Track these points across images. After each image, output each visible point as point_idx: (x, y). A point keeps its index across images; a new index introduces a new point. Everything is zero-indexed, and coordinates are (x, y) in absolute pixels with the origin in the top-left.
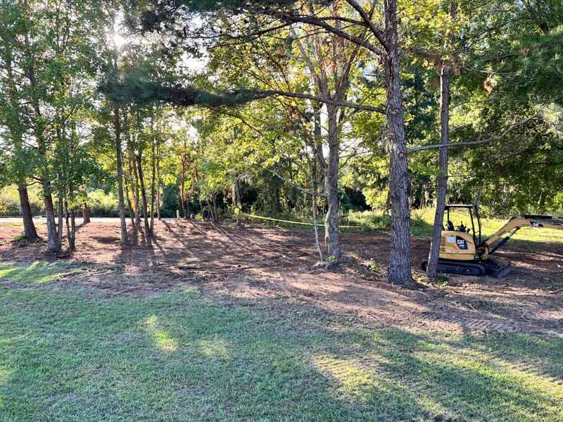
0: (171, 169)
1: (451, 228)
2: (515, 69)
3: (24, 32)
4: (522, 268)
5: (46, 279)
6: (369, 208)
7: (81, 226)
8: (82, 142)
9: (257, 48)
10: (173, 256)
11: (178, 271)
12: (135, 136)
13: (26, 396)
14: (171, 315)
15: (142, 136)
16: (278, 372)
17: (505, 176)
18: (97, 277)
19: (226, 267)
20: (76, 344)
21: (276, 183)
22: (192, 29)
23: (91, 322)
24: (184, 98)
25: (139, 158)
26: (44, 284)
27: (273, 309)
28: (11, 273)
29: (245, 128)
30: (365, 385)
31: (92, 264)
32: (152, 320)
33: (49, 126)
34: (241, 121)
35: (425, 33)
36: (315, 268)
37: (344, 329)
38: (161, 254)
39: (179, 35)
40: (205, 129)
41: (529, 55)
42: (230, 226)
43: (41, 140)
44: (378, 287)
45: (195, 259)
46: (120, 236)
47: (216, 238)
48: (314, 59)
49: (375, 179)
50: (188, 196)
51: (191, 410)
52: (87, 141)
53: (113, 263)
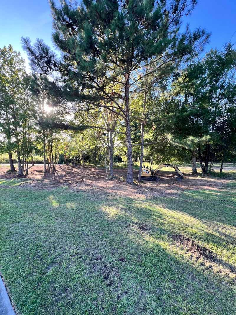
0: (62, 149)
2: (160, 124)
3: (12, 104)
5: (16, 184)
6: (123, 161)
7: (31, 167)
8: (32, 140)
9: (89, 114)
10: (61, 177)
11: (62, 181)
12: (50, 139)
13: (2, 225)
14: (58, 195)
15: (52, 138)
16: (91, 212)
17: (159, 153)
18: (34, 183)
19: (78, 180)
20: (24, 206)
21: (95, 154)
22: (68, 107)
24: (65, 127)
25: (51, 145)
26: (15, 186)
28: (4, 182)
29: (85, 137)
30: (117, 214)
31: (33, 179)
32: (51, 197)
33: (20, 134)
34: (83, 135)
36: (106, 180)
37: (112, 198)
40: (72, 137)
43: (17, 139)
45: (68, 177)
46: (44, 170)
47: (76, 171)
48: (106, 118)
49: (124, 153)
50: (67, 158)
52: (34, 140)
53: (41, 179)
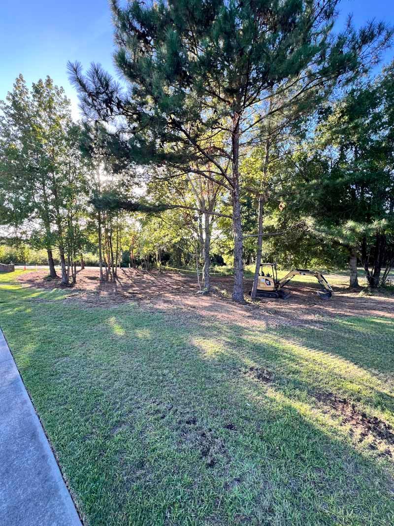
0: (127, 243)
1: (263, 275)
2: (293, 200)
3: (52, 172)
4: (296, 295)
5: (59, 298)
6: (225, 264)
7: (79, 271)
8: (81, 228)
9: (171, 184)
10: (126, 287)
11: (128, 294)
12: (108, 226)
14: (122, 317)
15: (112, 226)
16: (175, 346)
17: (289, 250)
18: (86, 297)
19: (153, 293)
20: (72, 331)
21: (179, 251)
22: (138, 174)
23: (81, 320)
24: (133, 208)
25: (110, 237)
26: (58, 300)
27: (174, 314)
28: (41, 294)
29: (164, 223)
30: (218, 352)
31: (84, 290)
32: (112, 319)
33: (64, 220)
34: (161, 220)
35: (252, 181)
36: (197, 294)
37: (210, 325)
38: (120, 286)
39: (131, 176)
40: (144, 223)
41: (300, 193)
42: (155, 272)
43: (60, 227)
44: (227, 303)
45: (137, 289)
46: (99, 276)
47: (149, 278)
48: (199, 191)
49: (228, 251)
50: (135, 257)
51: (129, 366)
52: (84, 228)
53: (95, 290)
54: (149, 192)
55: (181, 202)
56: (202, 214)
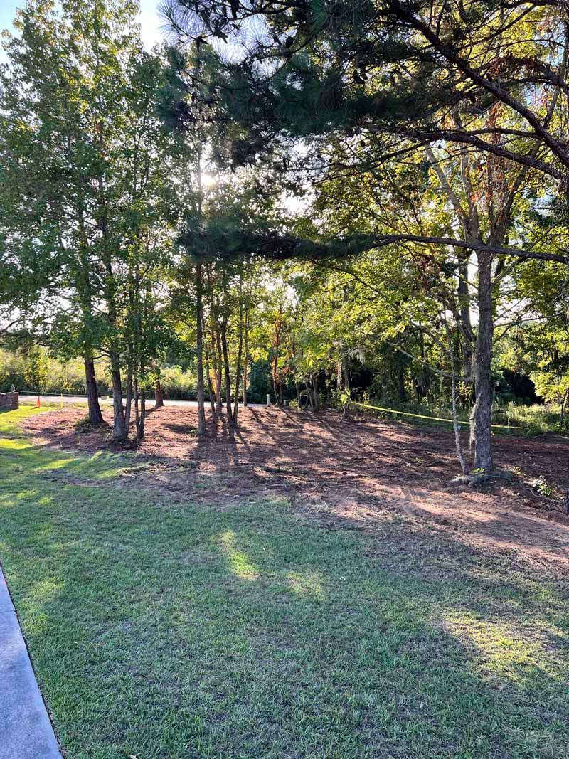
0: (262, 341)
5: (108, 474)
6: (540, 401)
7: (152, 410)
8: (158, 307)
9: (379, 178)
10: (259, 454)
11: (264, 474)
12: (219, 300)
14: (252, 532)
15: (228, 299)
18: (165, 475)
19: (327, 473)
20: (135, 558)
21: (400, 361)
22: (294, 159)
23: (155, 532)
24: (281, 249)
25: (223, 327)
26: (106, 480)
27: (389, 537)
28: (70, 463)
29: (359, 286)
30: (524, 664)
31: (161, 459)
32: (228, 537)
33: (121, 287)
34: (353, 277)
36: (454, 484)
37: (495, 577)
38: (245, 451)
39: (277, 168)
40: (305, 289)
42: (334, 418)
43: (112, 305)
44: (550, 518)
45: (287, 459)
46: (196, 425)
47: (317, 433)
48: (460, 189)
49: (550, 359)
50: (281, 377)
51: (270, 665)
52: (163, 306)
53: (187, 459)
54: (320, 205)
55: (406, 225)
56: (469, 254)
